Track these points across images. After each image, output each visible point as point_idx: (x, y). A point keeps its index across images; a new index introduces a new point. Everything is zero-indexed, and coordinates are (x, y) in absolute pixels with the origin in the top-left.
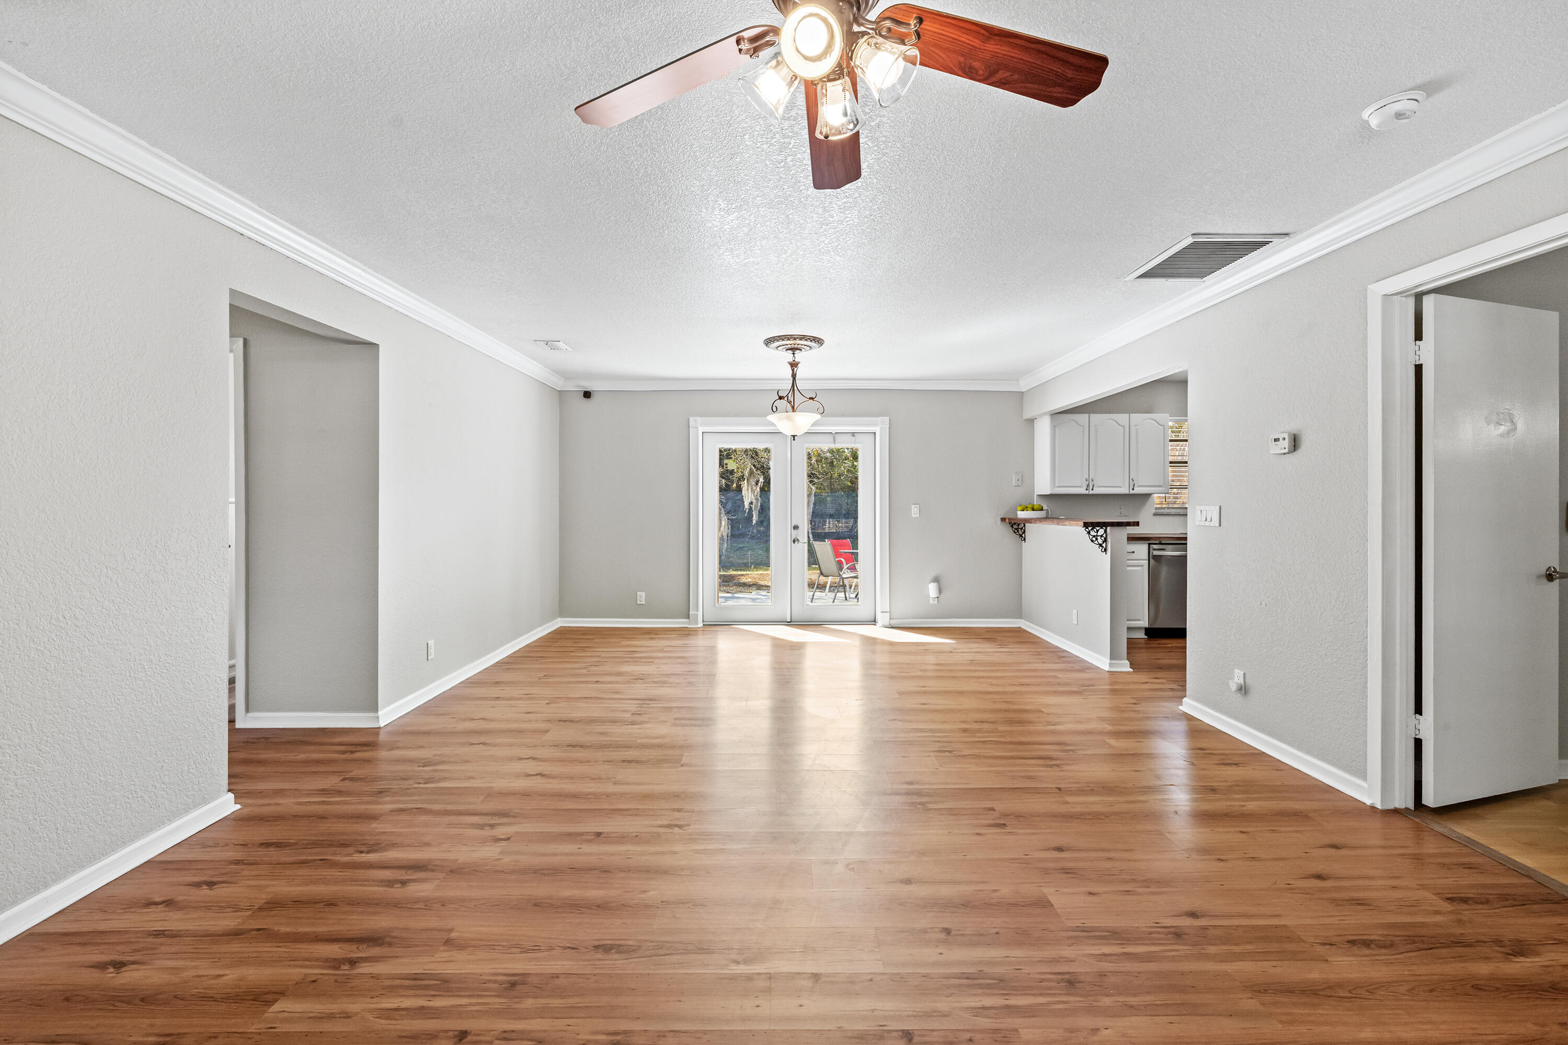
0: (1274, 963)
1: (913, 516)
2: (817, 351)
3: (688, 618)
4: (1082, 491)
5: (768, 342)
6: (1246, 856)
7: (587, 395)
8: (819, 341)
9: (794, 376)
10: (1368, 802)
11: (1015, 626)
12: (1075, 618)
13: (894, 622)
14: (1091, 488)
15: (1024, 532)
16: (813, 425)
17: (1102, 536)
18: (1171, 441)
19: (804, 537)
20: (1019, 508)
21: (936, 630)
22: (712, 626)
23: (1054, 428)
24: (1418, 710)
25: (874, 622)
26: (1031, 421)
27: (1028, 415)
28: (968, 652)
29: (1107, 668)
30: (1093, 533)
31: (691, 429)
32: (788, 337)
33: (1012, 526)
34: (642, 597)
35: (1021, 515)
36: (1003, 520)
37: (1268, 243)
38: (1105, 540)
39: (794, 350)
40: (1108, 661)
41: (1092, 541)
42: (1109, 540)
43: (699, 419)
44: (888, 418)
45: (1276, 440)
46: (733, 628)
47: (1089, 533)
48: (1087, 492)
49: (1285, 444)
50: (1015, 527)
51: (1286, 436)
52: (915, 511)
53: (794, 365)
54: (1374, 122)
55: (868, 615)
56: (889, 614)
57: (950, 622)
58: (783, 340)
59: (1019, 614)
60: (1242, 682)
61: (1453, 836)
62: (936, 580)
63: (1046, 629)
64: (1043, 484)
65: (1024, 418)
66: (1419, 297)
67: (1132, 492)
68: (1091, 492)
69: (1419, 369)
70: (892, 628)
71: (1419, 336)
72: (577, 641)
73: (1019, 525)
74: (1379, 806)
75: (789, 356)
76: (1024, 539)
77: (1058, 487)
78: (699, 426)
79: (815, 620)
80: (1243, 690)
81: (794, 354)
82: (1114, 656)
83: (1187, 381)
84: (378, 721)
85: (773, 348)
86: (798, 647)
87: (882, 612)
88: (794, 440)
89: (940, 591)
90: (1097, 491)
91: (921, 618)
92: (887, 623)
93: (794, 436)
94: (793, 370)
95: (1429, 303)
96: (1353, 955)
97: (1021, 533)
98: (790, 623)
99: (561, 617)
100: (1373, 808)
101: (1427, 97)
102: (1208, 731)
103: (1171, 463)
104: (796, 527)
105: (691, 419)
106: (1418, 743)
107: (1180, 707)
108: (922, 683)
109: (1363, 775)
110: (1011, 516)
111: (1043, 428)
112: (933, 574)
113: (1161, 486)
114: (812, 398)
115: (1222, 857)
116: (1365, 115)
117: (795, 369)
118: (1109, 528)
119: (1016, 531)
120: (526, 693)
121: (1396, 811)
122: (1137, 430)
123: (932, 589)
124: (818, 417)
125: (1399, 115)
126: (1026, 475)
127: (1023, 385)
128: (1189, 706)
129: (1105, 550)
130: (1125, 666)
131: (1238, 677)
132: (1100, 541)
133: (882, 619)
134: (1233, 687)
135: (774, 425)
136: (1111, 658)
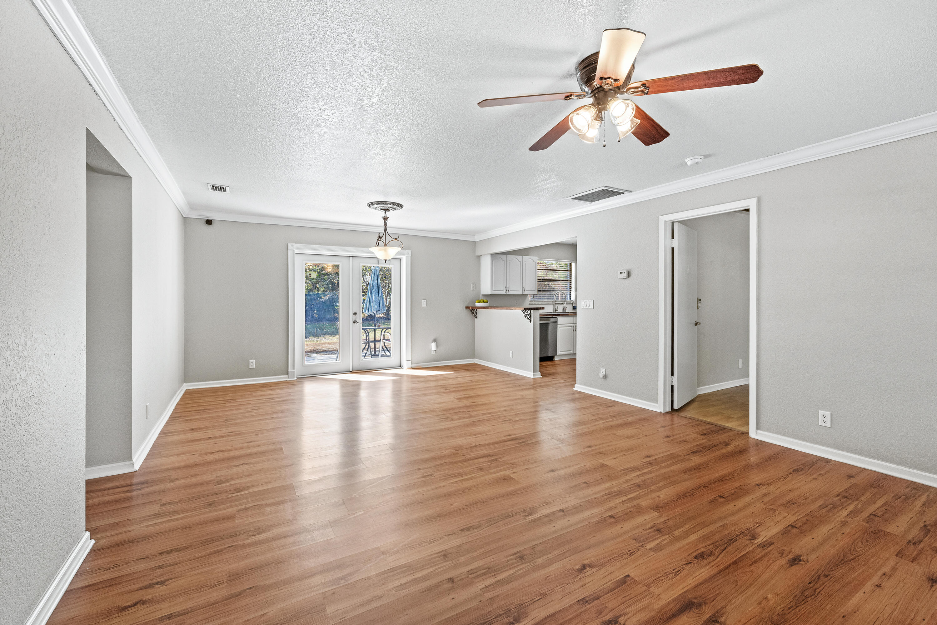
0: (682, 464)
1: (423, 306)
2: (399, 211)
3: (288, 374)
4: (504, 293)
5: (370, 205)
6: (644, 435)
7: (209, 222)
8: (401, 206)
9: (385, 225)
10: (659, 411)
11: (472, 362)
12: (511, 355)
13: (413, 366)
14: (507, 291)
15: (477, 314)
16: (396, 254)
17: (529, 314)
18: (538, 269)
19: (360, 319)
20: (477, 301)
21: (437, 368)
22: (303, 378)
23: (492, 261)
24: (672, 375)
25: (400, 366)
26: (479, 257)
27: (478, 254)
28: (463, 377)
29: (532, 377)
30: (526, 313)
31: (289, 251)
32: (383, 203)
33: (471, 311)
34: (253, 363)
35: (478, 305)
36: (467, 307)
37: (623, 193)
38: (530, 317)
39: (386, 210)
40: (532, 373)
41: (525, 317)
42: (532, 316)
43: (295, 244)
44: (410, 251)
45: (621, 273)
46: (317, 378)
47: (524, 313)
48: (506, 293)
49: (626, 275)
50: (473, 311)
51: (626, 271)
52: (424, 303)
53: (385, 219)
54: (689, 163)
55: (397, 363)
56: (410, 361)
57: (442, 363)
58: (380, 204)
59: (473, 356)
60: (604, 374)
61: (687, 417)
62: (435, 341)
63: (495, 363)
64: (486, 288)
65: (476, 255)
66: (673, 223)
67: (523, 293)
68: (508, 293)
69: (673, 249)
70: (413, 369)
71: (673, 237)
72: (217, 396)
73: (474, 310)
74: (663, 412)
75: (382, 214)
76: (477, 318)
77: (494, 291)
78: (295, 249)
79: (366, 369)
80: (605, 377)
81: (385, 212)
82: (534, 371)
83: (577, 245)
84: (134, 467)
85: (373, 208)
86: (357, 385)
87: (407, 361)
88: (385, 262)
89: (437, 347)
90: (510, 293)
91: (427, 362)
92: (410, 366)
93: (386, 260)
94: (385, 222)
95: (676, 225)
96: (695, 456)
97: (475, 314)
98: (351, 372)
99: (186, 383)
100: (661, 413)
101: (705, 158)
102: (591, 396)
103: (538, 280)
104: (355, 314)
105: (289, 244)
106: (672, 386)
107: (574, 389)
108: (465, 393)
109: (656, 401)
110: (473, 306)
111: (486, 262)
112: (433, 338)
113: (534, 291)
114: (396, 239)
115: (638, 437)
116: (686, 160)
117: (386, 221)
118: (532, 311)
119: (473, 313)
120: (230, 431)
121: (667, 412)
122: (526, 263)
123: (433, 346)
124: (400, 249)
125: (697, 163)
126: (477, 285)
127: (477, 238)
128: (578, 387)
129: (530, 321)
130: (539, 375)
131: (602, 372)
132: (528, 317)
133: (406, 364)
134: (601, 376)
135: (373, 253)
136: (534, 372)
